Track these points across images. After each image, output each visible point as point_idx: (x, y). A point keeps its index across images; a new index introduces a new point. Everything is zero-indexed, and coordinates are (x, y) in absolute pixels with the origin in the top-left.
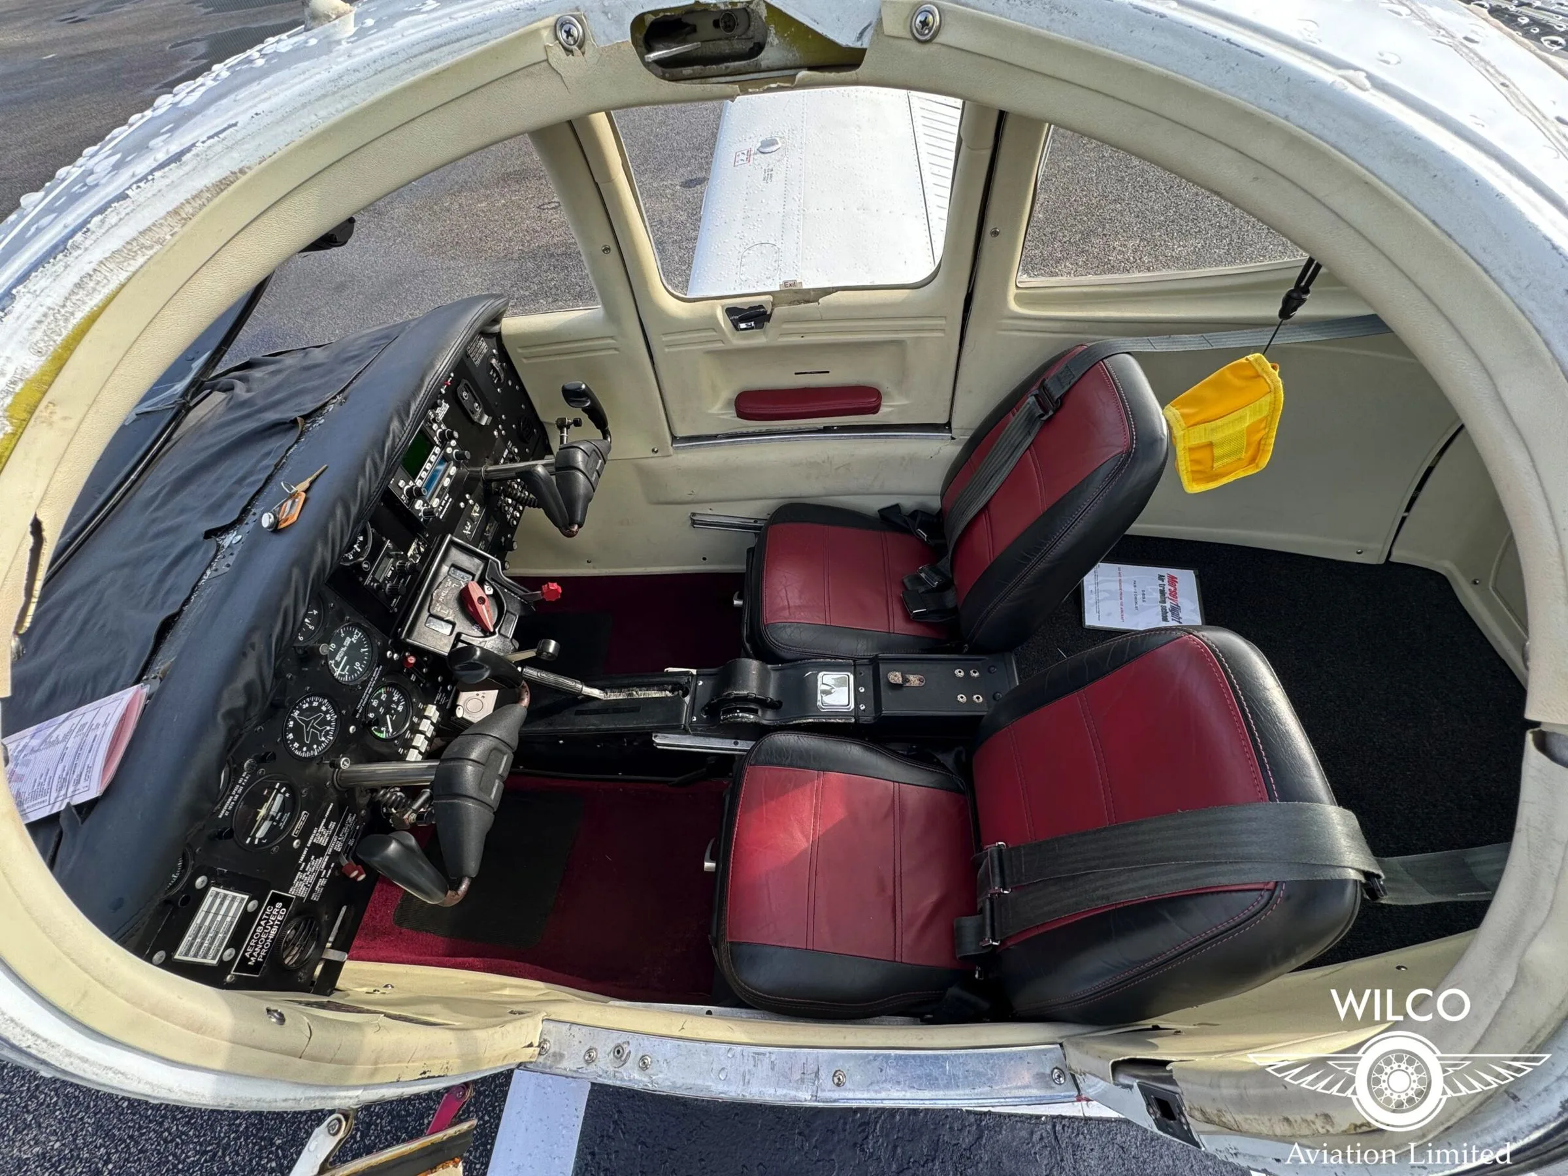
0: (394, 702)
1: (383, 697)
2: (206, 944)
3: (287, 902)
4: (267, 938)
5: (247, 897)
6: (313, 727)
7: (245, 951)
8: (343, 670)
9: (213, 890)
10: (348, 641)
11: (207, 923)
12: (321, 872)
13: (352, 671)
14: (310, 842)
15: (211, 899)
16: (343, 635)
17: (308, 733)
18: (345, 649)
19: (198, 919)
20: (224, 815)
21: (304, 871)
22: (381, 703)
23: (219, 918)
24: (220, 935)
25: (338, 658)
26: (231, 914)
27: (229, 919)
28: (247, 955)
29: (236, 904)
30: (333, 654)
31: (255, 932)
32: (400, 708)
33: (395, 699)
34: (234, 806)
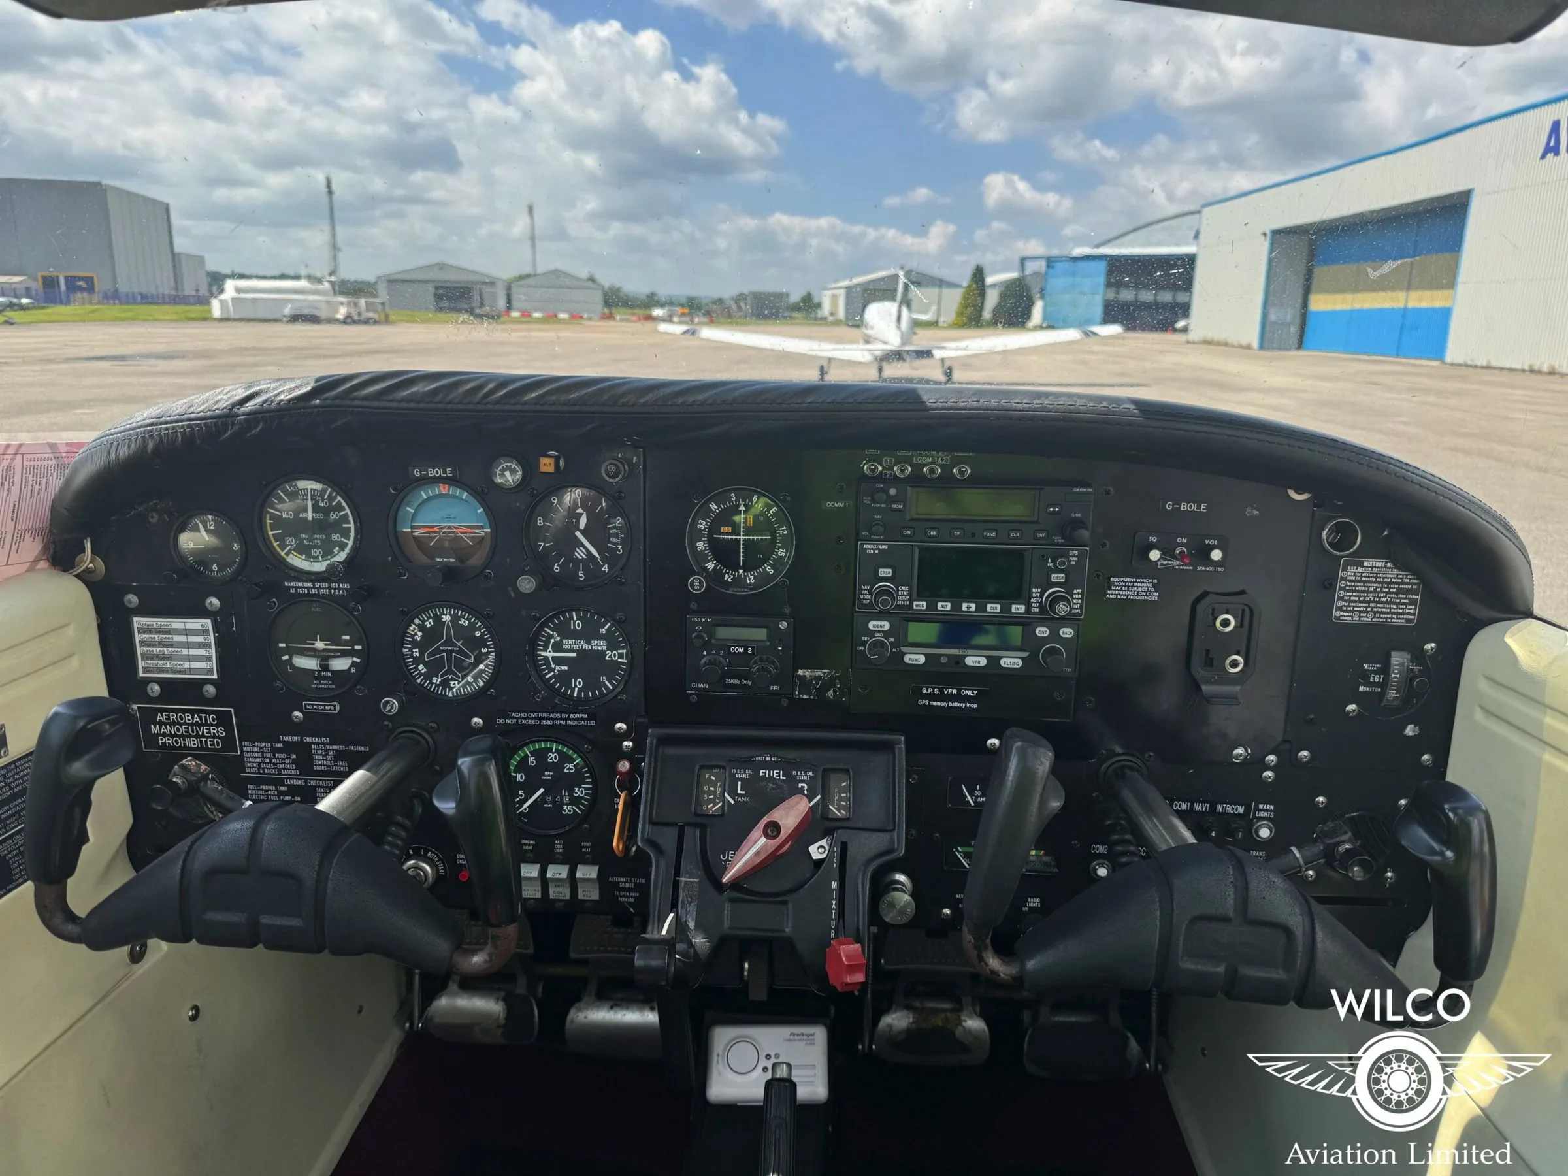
0: (571, 792)
1: (569, 767)
2: (156, 650)
3: (228, 742)
4: (184, 737)
5: (215, 676)
6: (449, 653)
7: (162, 710)
8: (558, 661)
9: (208, 622)
10: (600, 645)
11: (177, 638)
12: (281, 782)
13: (564, 678)
14: (309, 739)
15: (198, 626)
16: (603, 631)
17: (437, 651)
18: (587, 647)
19: (177, 623)
20: (289, 588)
21: (274, 751)
22: (557, 767)
23: (185, 651)
24: (168, 664)
25: (567, 643)
26: (195, 665)
27: (187, 665)
28: (159, 716)
29: (203, 665)
30: (566, 632)
31: (184, 711)
32: (567, 809)
33: (578, 792)
34: (303, 595)
